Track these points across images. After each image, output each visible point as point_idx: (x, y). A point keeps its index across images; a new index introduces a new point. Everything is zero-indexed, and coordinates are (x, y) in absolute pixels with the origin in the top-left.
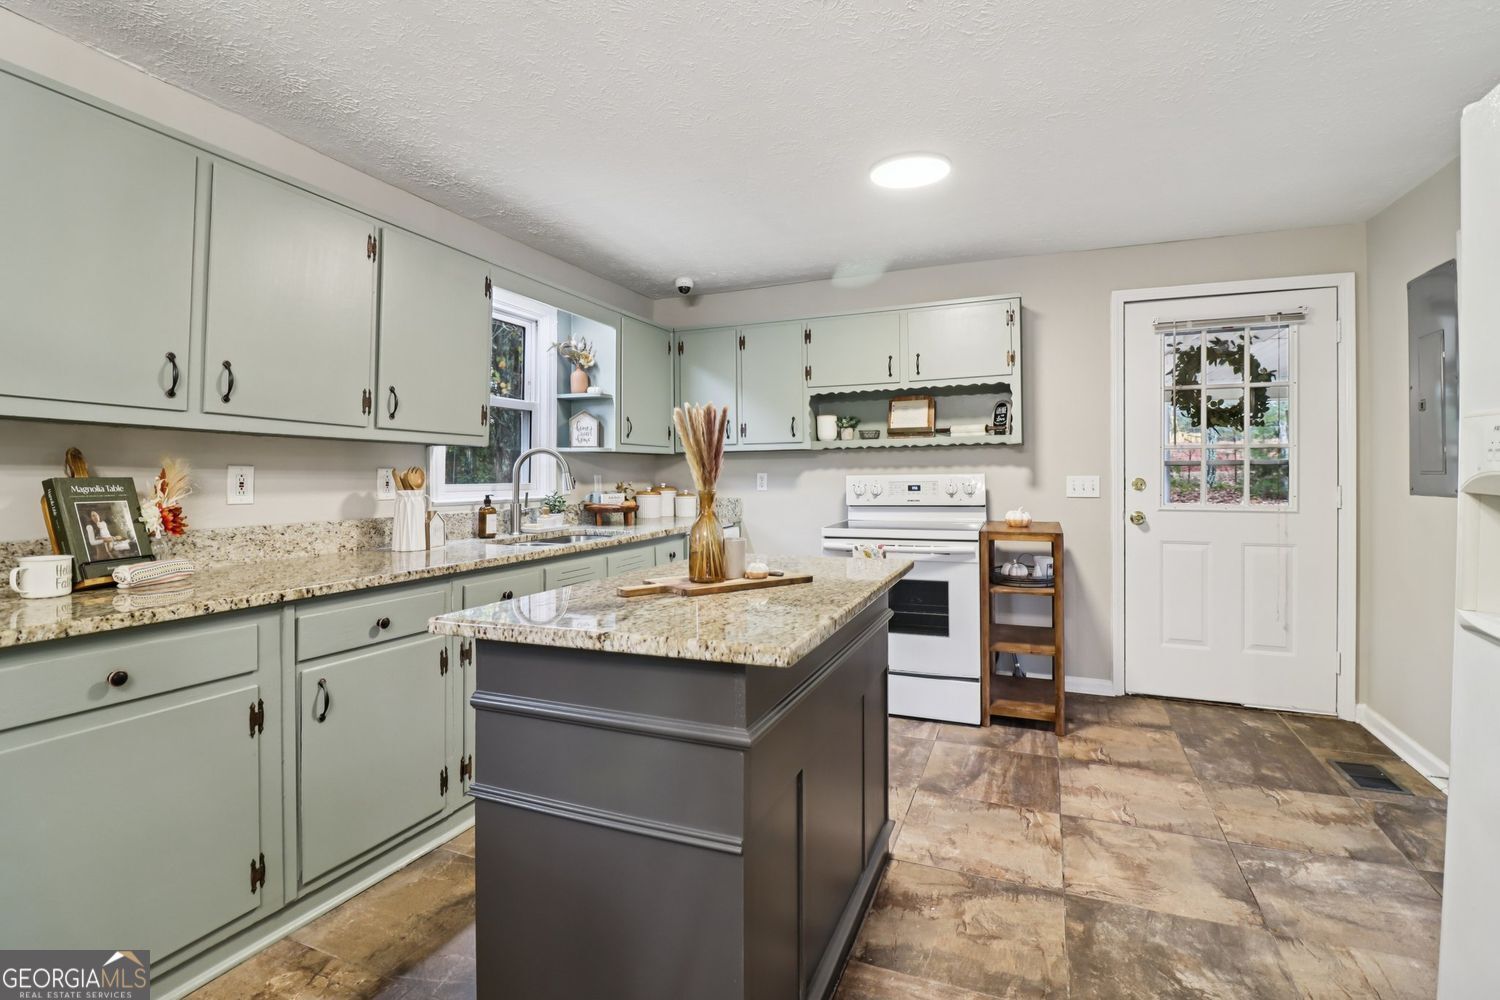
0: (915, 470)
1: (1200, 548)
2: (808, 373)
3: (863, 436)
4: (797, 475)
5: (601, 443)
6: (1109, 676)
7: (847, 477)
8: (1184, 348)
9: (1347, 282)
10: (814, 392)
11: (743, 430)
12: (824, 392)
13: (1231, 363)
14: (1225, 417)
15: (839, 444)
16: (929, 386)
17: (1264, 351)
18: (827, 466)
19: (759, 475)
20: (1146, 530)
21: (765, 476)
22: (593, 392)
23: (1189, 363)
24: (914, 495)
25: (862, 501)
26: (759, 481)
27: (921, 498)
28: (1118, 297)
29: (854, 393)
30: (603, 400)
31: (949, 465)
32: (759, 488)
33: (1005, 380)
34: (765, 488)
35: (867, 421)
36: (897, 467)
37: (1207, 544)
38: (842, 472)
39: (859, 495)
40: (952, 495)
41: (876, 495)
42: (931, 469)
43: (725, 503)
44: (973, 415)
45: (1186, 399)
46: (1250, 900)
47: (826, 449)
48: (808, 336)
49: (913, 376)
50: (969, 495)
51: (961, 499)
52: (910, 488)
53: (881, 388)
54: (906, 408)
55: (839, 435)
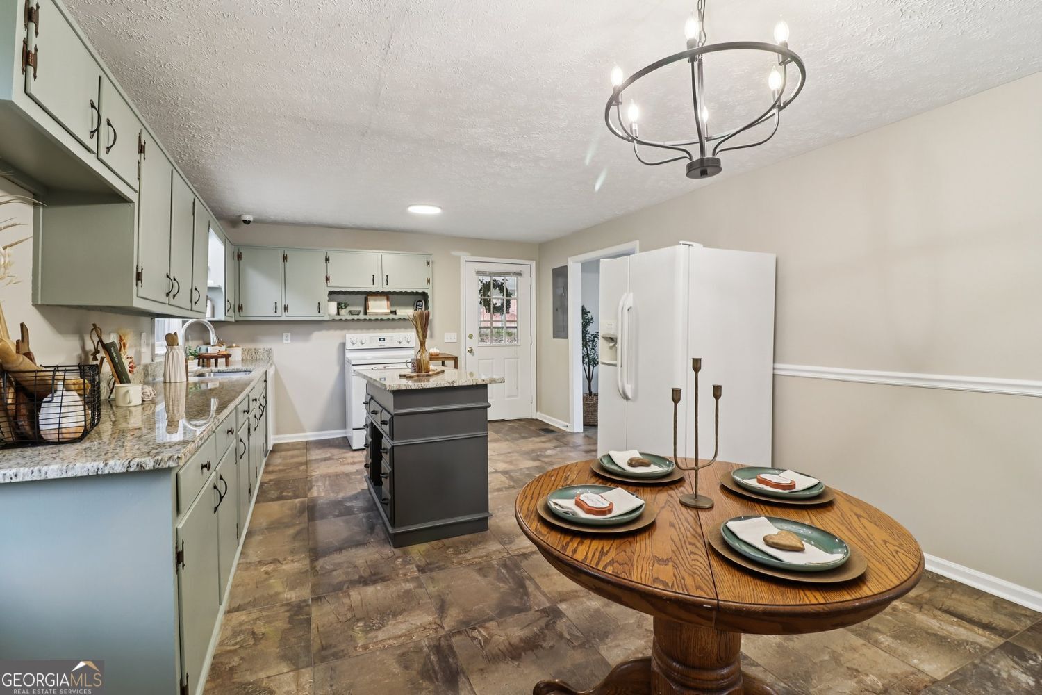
0: (377, 330)
1: (491, 361)
2: (327, 279)
3: (351, 313)
4: (310, 334)
5: (213, 315)
7: (347, 335)
8: (484, 282)
9: (533, 264)
10: (331, 290)
11: (286, 308)
12: (337, 290)
13: (500, 289)
14: (499, 310)
15: (338, 317)
16: (392, 291)
17: (510, 283)
18: (329, 329)
19: (285, 334)
20: (473, 355)
21: (289, 334)
23: (486, 288)
24: (382, 343)
25: (355, 347)
26: (285, 337)
27: (386, 344)
28: (464, 258)
29: (353, 291)
30: (217, 289)
31: (394, 328)
32: (285, 342)
33: (426, 291)
34: (289, 342)
35: (353, 305)
36: (368, 329)
37: (492, 359)
38: (344, 332)
39: (353, 344)
40: (400, 343)
41: (362, 344)
42: (385, 330)
43: (262, 351)
44: (405, 305)
45: (486, 304)
46: (540, 460)
47: (333, 320)
48: (327, 260)
49: (385, 286)
50: (408, 342)
51: (404, 344)
52: (380, 340)
53: (368, 290)
54: (375, 300)
55: (338, 313)
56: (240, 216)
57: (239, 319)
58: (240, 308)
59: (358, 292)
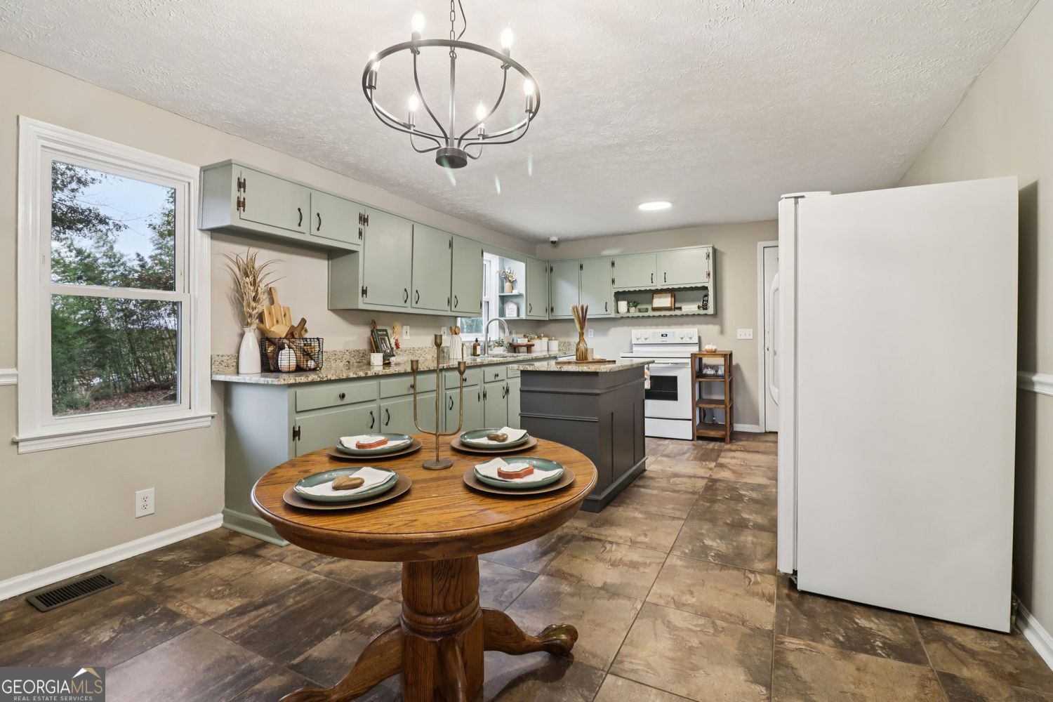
0: (661, 327)
2: (613, 281)
3: (640, 311)
4: (608, 330)
5: (518, 315)
6: (757, 423)
7: (632, 331)
10: (616, 290)
12: (621, 290)
15: (628, 315)
16: (671, 288)
18: (623, 325)
19: (589, 330)
21: (592, 330)
22: (515, 292)
24: (664, 339)
25: (639, 342)
26: (589, 333)
27: (668, 340)
28: (761, 245)
29: (635, 291)
30: (519, 296)
31: (681, 324)
32: (589, 337)
33: (706, 285)
34: (592, 336)
35: (642, 303)
36: (652, 325)
38: (630, 328)
39: (638, 339)
40: (682, 338)
41: (646, 339)
42: (673, 326)
43: (572, 344)
44: (692, 300)
47: (625, 317)
48: (613, 264)
49: (664, 283)
50: (691, 338)
51: (686, 340)
52: (662, 335)
53: (648, 289)
54: (660, 297)
55: (628, 311)
56: (549, 239)
57: (551, 318)
58: (552, 310)
59: (640, 291)
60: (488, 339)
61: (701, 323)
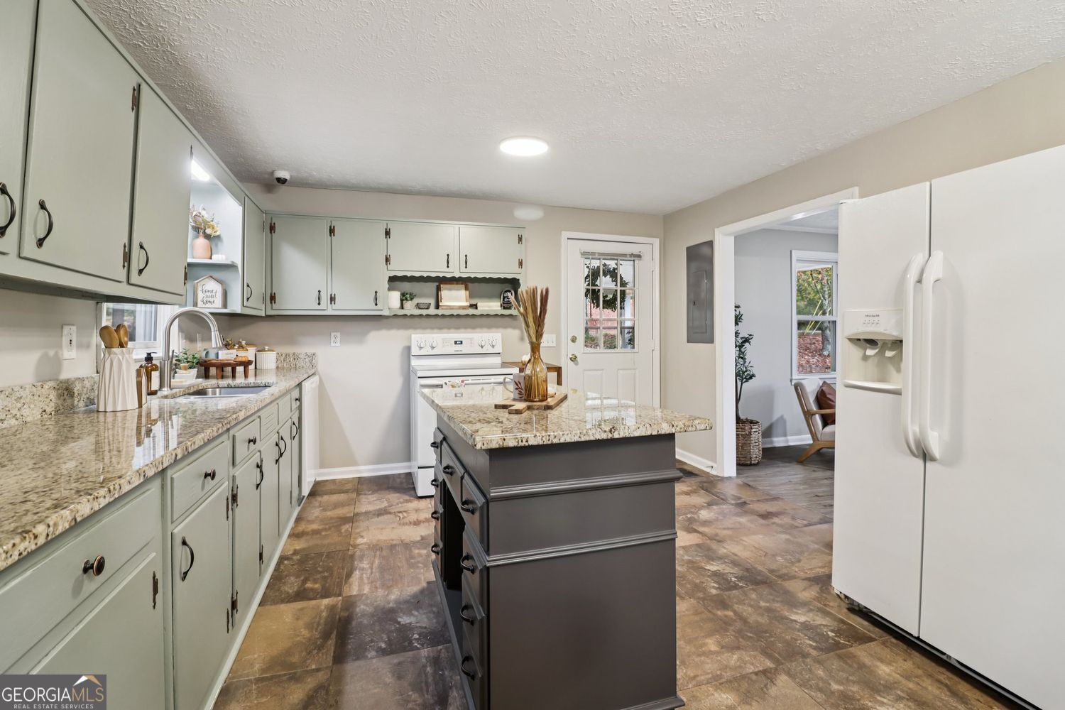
0: (452, 330)
1: (600, 372)
2: (387, 260)
3: (418, 306)
4: (366, 333)
5: (225, 305)
7: (413, 336)
8: (591, 267)
9: (656, 242)
10: (392, 274)
11: (332, 299)
12: (400, 274)
13: (611, 276)
14: (610, 304)
15: (402, 312)
16: (472, 277)
17: (625, 270)
18: (390, 327)
19: (333, 334)
20: (577, 364)
21: (338, 334)
22: (218, 258)
23: (594, 275)
24: (458, 347)
25: (423, 352)
26: (333, 339)
27: (464, 349)
28: (565, 234)
30: (230, 267)
31: (473, 327)
32: (333, 344)
33: (517, 276)
34: (338, 344)
35: (422, 296)
36: (440, 328)
37: (602, 370)
38: (409, 332)
39: (421, 348)
40: (482, 347)
41: (433, 348)
42: (463, 330)
43: (301, 356)
44: (490, 297)
45: (593, 295)
47: (395, 315)
48: (387, 233)
49: (463, 269)
50: (493, 346)
51: (488, 349)
52: (456, 343)
53: (441, 275)
54: (450, 289)
55: (402, 307)
56: (272, 173)
57: (270, 312)
58: (273, 298)
59: (428, 277)
60: (171, 354)
61: (505, 327)
